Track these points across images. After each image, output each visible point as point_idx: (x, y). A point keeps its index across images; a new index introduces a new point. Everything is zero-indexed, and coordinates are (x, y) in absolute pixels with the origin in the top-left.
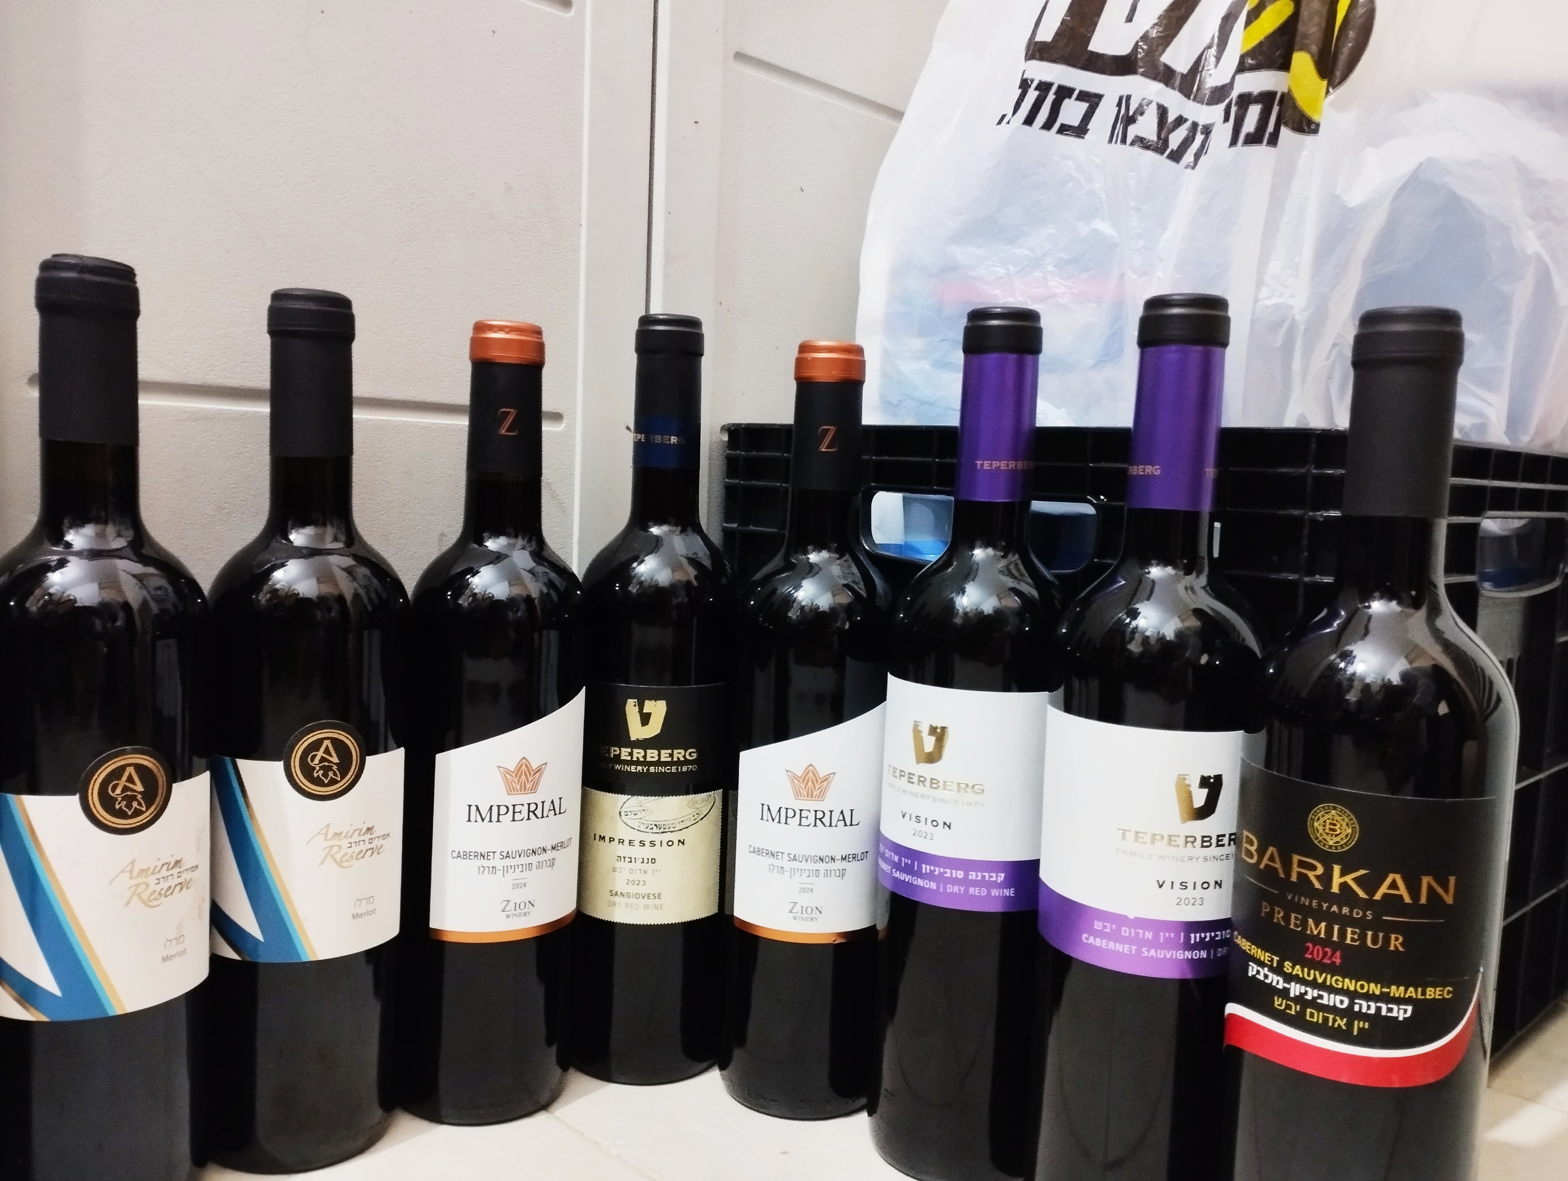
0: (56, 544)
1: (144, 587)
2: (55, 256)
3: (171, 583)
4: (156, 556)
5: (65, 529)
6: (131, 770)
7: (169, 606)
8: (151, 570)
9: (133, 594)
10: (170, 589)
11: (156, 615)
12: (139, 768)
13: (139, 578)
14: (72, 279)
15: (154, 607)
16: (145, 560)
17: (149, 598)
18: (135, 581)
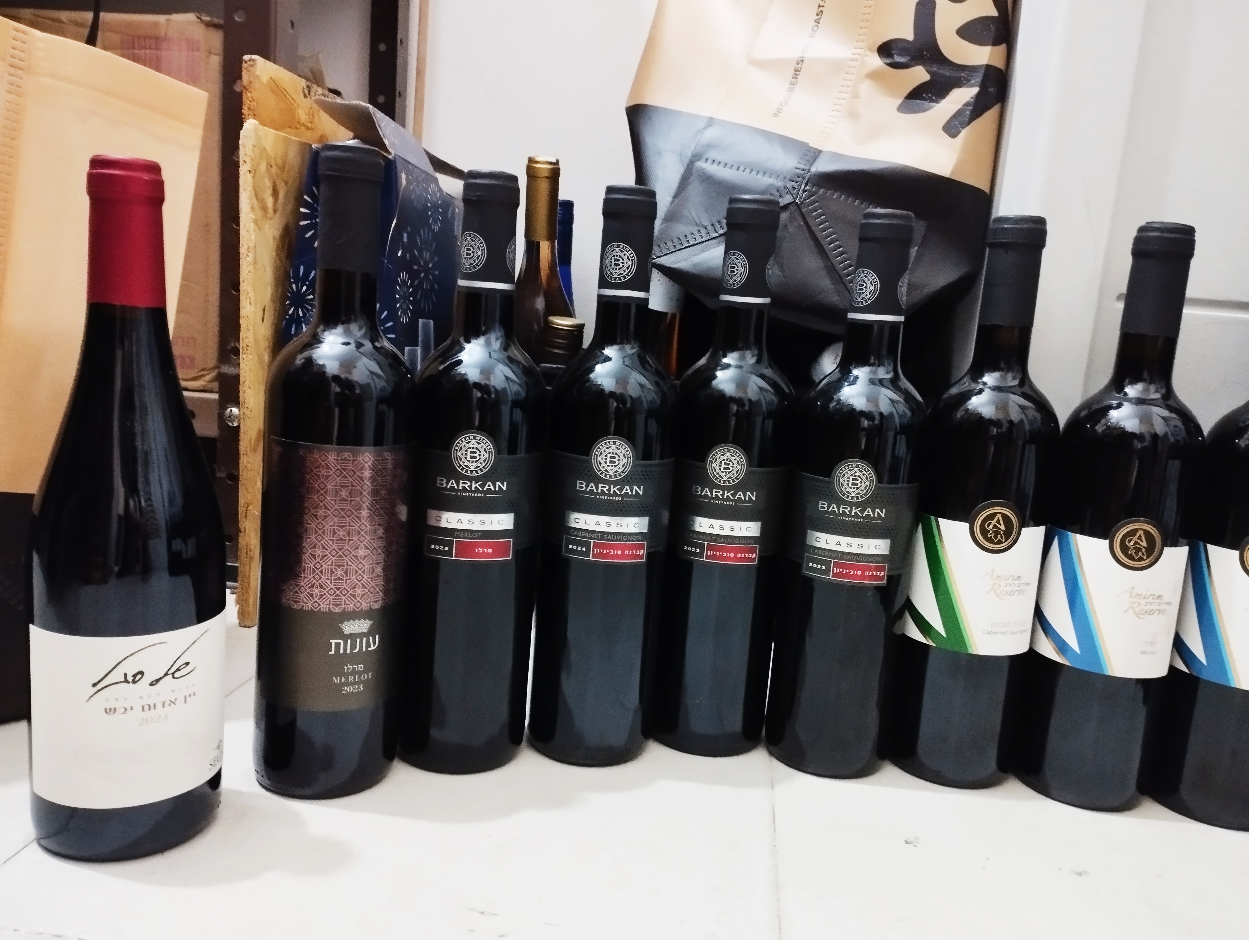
0: (1119, 393)
1: (1168, 425)
2: (1147, 223)
3: (1184, 424)
4: (1177, 407)
5: (1125, 384)
6: (1141, 533)
7: (1180, 439)
8: (1174, 415)
9: (1160, 428)
10: (1183, 428)
11: (1172, 443)
12: (1147, 533)
13: (1164, 419)
14: (1156, 237)
15: (1172, 439)
16: (1170, 408)
17: (1169, 432)
18: (1161, 420)
